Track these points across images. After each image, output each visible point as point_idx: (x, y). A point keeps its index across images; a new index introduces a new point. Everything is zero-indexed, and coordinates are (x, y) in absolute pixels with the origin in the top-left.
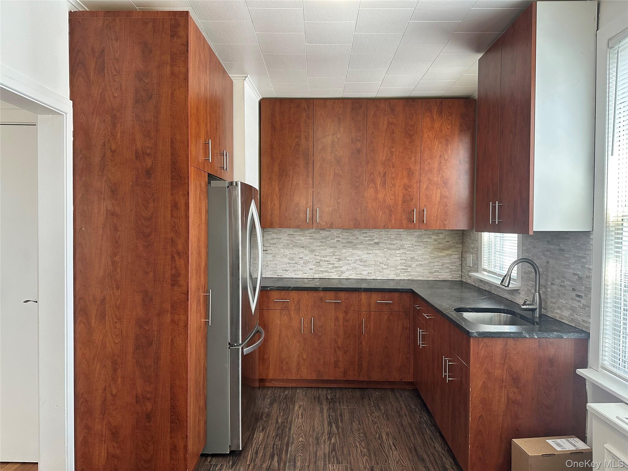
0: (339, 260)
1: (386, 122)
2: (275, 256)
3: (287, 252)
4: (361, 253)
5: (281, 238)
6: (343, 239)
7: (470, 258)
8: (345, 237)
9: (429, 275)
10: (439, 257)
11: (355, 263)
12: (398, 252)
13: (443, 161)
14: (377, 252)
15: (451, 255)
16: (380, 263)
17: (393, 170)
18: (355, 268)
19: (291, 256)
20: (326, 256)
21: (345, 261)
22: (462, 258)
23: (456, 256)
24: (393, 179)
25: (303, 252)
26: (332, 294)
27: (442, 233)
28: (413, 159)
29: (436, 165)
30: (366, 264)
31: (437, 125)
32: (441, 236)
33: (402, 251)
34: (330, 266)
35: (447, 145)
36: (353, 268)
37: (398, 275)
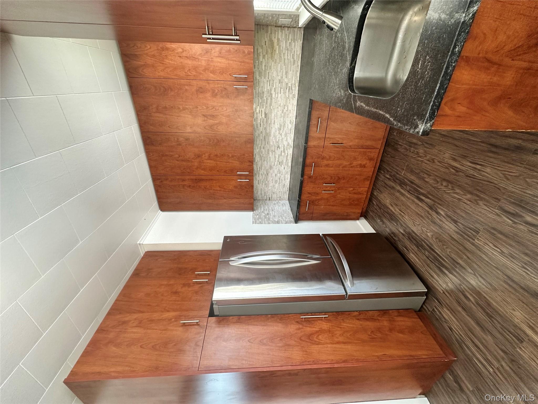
0: (278, 147)
1: (157, 115)
2: (274, 193)
3: (271, 184)
4: (274, 129)
5: (261, 189)
6: (262, 145)
7: (284, 21)
8: (260, 142)
9: (296, 65)
10: (280, 54)
11: (281, 135)
12: (273, 96)
14: (273, 115)
16: (283, 112)
17: (200, 108)
18: (286, 135)
19: (274, 182)
20: (275, 157)
21: (280, 143)
22: (282, 27)
23: (280, 33)
26: (306, 169)
27: (257, 49)
28: (186, 87)
29: (189, 62)
30: (283, 125)
31: (150, 61)
32: (260, 50)
33: (273, 92)
34: (283, 154)
37: (294, 95)
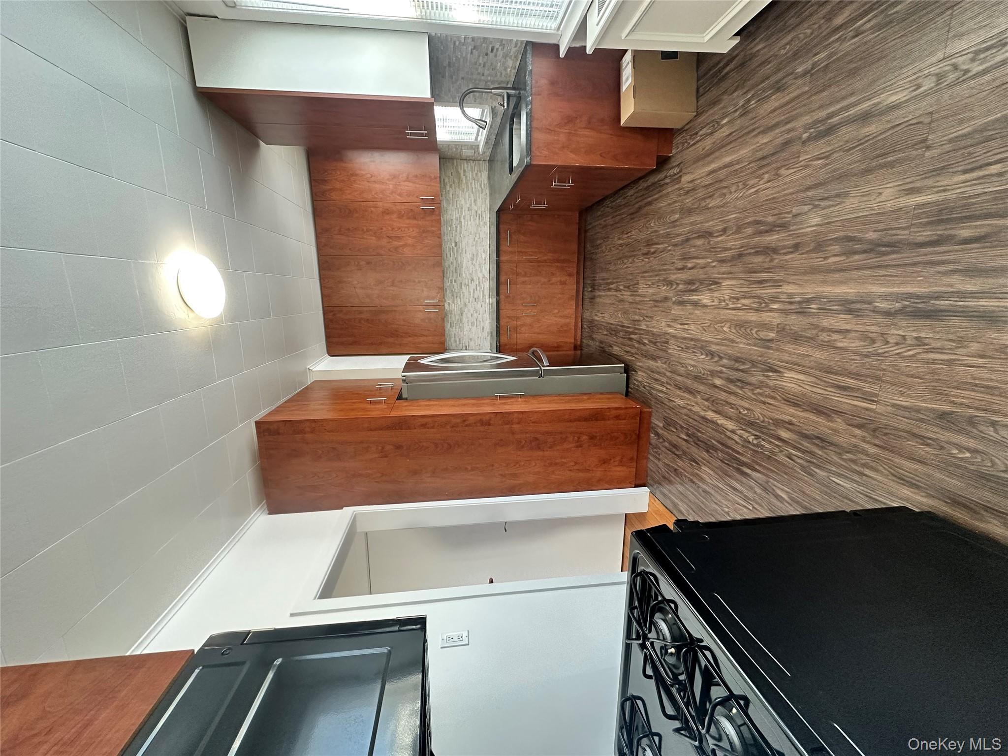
0: (472, 280)
1: (338, 237)
2: (471, 339)
3: (466, 328)
4: (465, 260)
5: (455, 334)
6: (453, 277)
7: (467, 153)
8: (451, 274)
9: (484, 193)
10: (466, 183)
11: (474, 265)
12: (463, 224)
13: (373, 179)
14: (464, 243)
15: (464, 171)
16: (474, 240)
17: (384, 229)
18: (480, 264)
19: (470, 324)
20: (469, 292)
21: (474, 274)
22: (467, 160)
23: (466, 166)
24: (393, 229)
25: (467, 314)
26: (502, 287)
27: (444, 179)
28: (372, 209)
29: (377, 186)
30: (475, 254)
31: (338, 185)
32: (447, 180)
33: (462, 220)
34: (478, 288)
35: (356, 175)
36: (480, 267)
37: (485, 223)
